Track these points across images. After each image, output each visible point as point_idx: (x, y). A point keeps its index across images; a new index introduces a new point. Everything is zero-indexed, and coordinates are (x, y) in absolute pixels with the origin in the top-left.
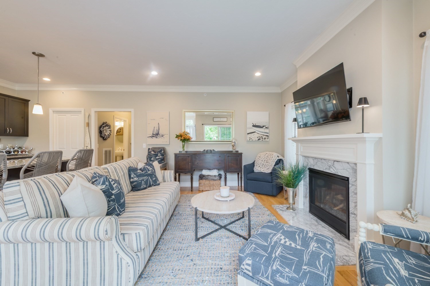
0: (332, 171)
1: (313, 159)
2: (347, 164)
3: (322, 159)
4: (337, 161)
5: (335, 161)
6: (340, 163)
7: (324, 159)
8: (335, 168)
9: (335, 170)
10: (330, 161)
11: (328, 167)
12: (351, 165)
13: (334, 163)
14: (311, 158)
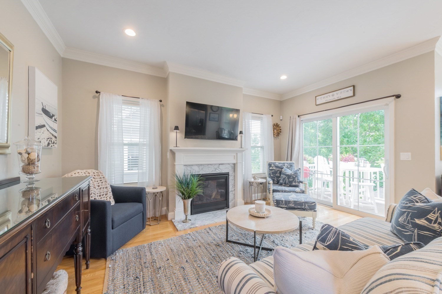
0: (218, 171)
1: (198, 166)
2: (228, 165)
3: (208, 165)
4: (222, 164)
5: (220, 164)
6: (224, 165)
7: (211, 165)
8: (220, 169)
9: (220, 171)
10: (216, 165)
11: (214, 169)
12: (230, 165)
13: (219, 165)
14: (196, 166)
